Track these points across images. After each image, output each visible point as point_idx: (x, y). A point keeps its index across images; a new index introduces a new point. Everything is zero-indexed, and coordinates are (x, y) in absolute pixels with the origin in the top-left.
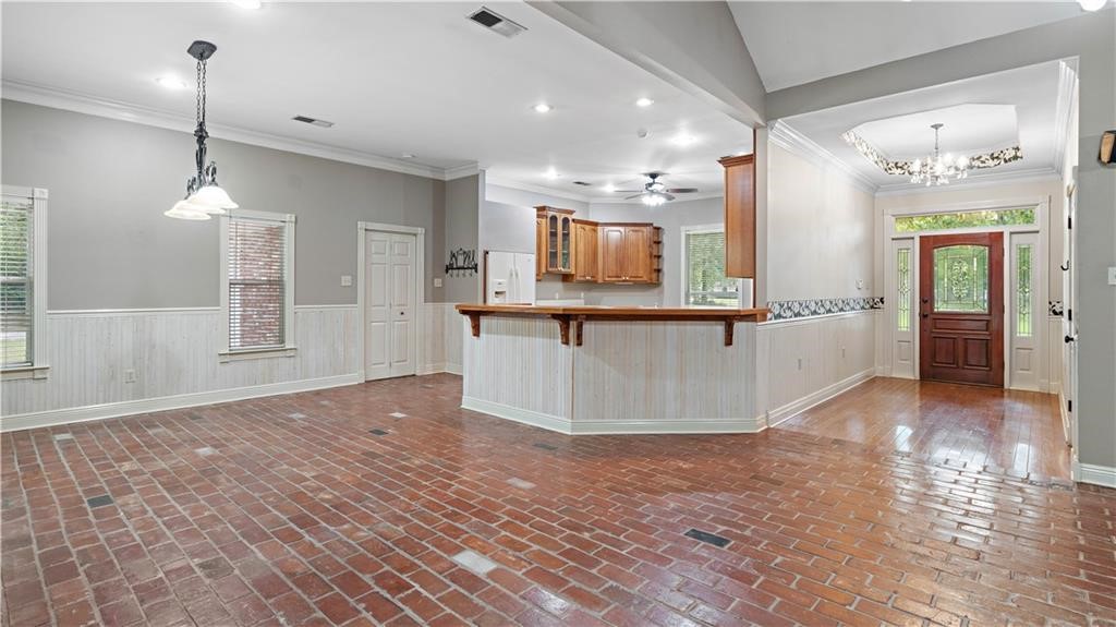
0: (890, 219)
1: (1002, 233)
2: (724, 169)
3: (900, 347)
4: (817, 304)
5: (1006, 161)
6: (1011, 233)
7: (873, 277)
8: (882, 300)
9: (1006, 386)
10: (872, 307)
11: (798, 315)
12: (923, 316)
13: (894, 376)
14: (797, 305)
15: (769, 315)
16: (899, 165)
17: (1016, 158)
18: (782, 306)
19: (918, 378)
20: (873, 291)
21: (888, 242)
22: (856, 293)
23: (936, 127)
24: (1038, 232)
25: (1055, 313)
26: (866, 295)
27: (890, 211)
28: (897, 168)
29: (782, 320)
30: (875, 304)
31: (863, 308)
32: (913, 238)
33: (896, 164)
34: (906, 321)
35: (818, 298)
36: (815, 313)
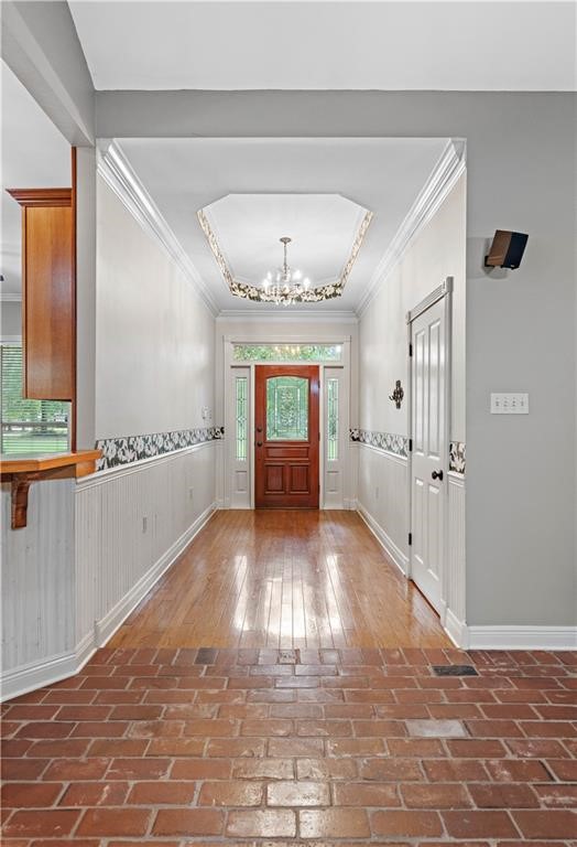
0: (229, 347)
1: (318, 367)
2: (20, 209)
3: (238, 476)
4: (165, 438)
5: (327, 297)
6: (325, 367)
7: (216, 406)
8: (222, 430)
9: (321, 508)
10: (214, 438)
11: (142, 455)
12: (258, 445)
13: (233, 507)
14: (140, 441)
15: (99, 463)
16: (242, 287)
17: (335, 295)
18: (119, 445)
19: (253, 508)
20: (214, 422)
21: (228, 368)
22: (202, 424)
23: (285, 240)
24: (342, 367)
25: (354, 439)
26: (210, 426)
27: (230, 338)
28: (240, 289)
29: (120, 467)
30: (216, 434)
31: (207, 439)
32: (249, 367)
33: (239, 285)
34: (242, 450)
35: (165, 431)
36: (162, 450)
